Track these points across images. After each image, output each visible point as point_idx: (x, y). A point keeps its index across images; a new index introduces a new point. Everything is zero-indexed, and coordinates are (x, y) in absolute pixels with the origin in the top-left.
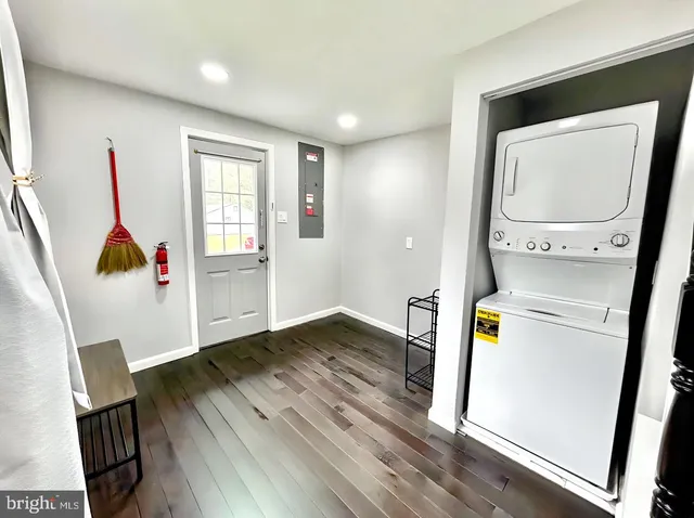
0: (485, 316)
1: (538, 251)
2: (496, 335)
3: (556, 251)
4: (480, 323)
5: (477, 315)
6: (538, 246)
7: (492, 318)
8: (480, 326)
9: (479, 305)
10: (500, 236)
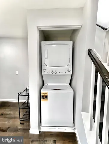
0: (44, 94)
1: (54, 74)
2: (47, 99)
3: (58, 74)
4: (42, 97)
5: (41, 94)
6: (54, 73)
7: (45, 94)
8: (43, 97)
9: (42, 91)
10: (45, 70)
